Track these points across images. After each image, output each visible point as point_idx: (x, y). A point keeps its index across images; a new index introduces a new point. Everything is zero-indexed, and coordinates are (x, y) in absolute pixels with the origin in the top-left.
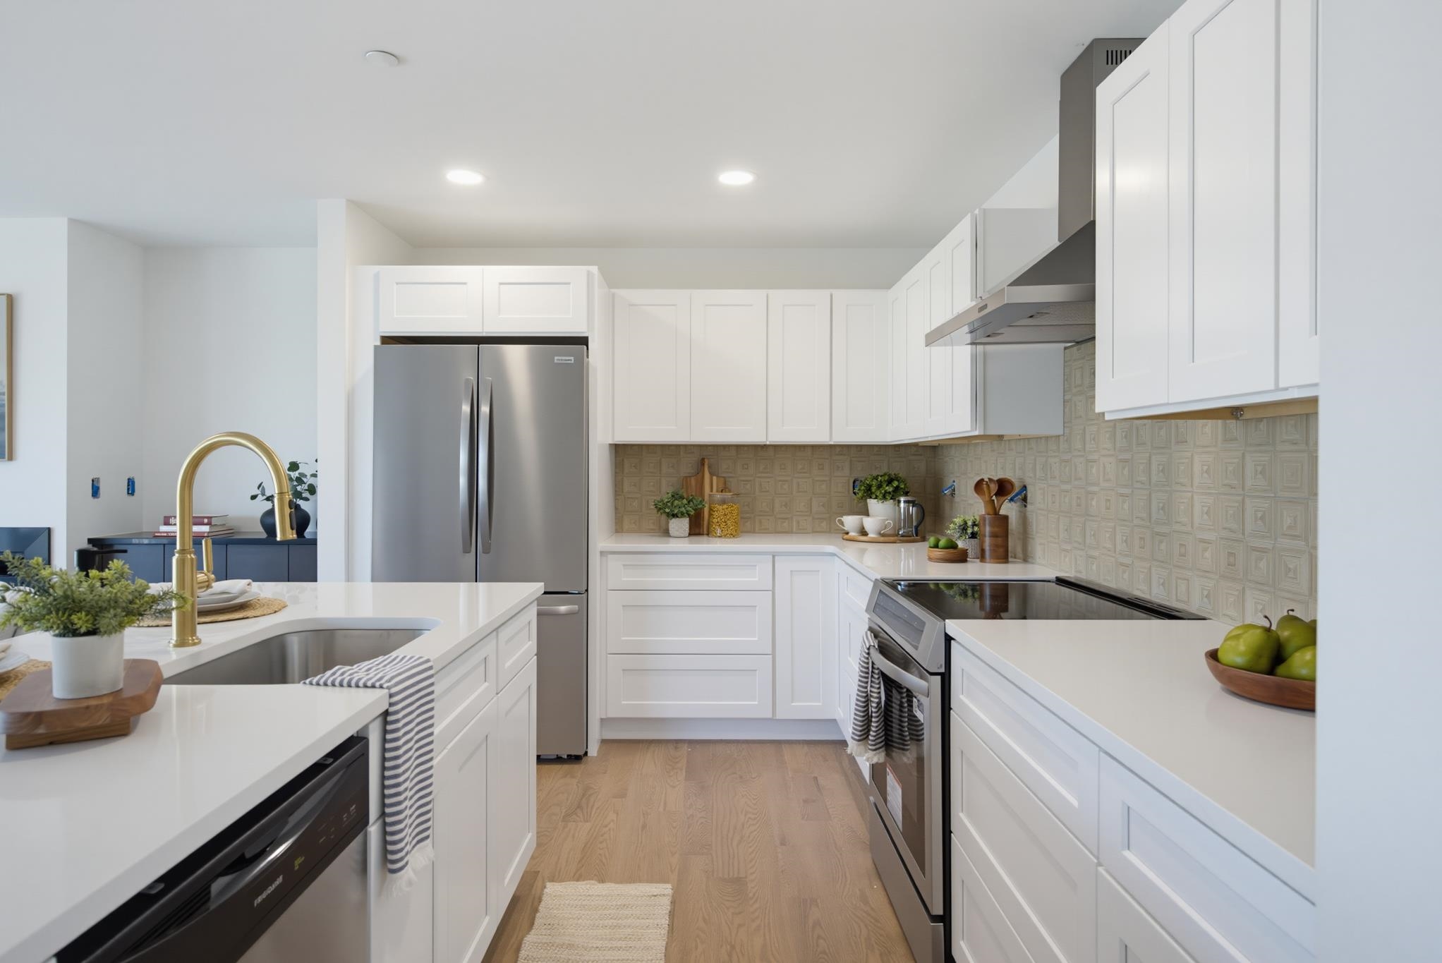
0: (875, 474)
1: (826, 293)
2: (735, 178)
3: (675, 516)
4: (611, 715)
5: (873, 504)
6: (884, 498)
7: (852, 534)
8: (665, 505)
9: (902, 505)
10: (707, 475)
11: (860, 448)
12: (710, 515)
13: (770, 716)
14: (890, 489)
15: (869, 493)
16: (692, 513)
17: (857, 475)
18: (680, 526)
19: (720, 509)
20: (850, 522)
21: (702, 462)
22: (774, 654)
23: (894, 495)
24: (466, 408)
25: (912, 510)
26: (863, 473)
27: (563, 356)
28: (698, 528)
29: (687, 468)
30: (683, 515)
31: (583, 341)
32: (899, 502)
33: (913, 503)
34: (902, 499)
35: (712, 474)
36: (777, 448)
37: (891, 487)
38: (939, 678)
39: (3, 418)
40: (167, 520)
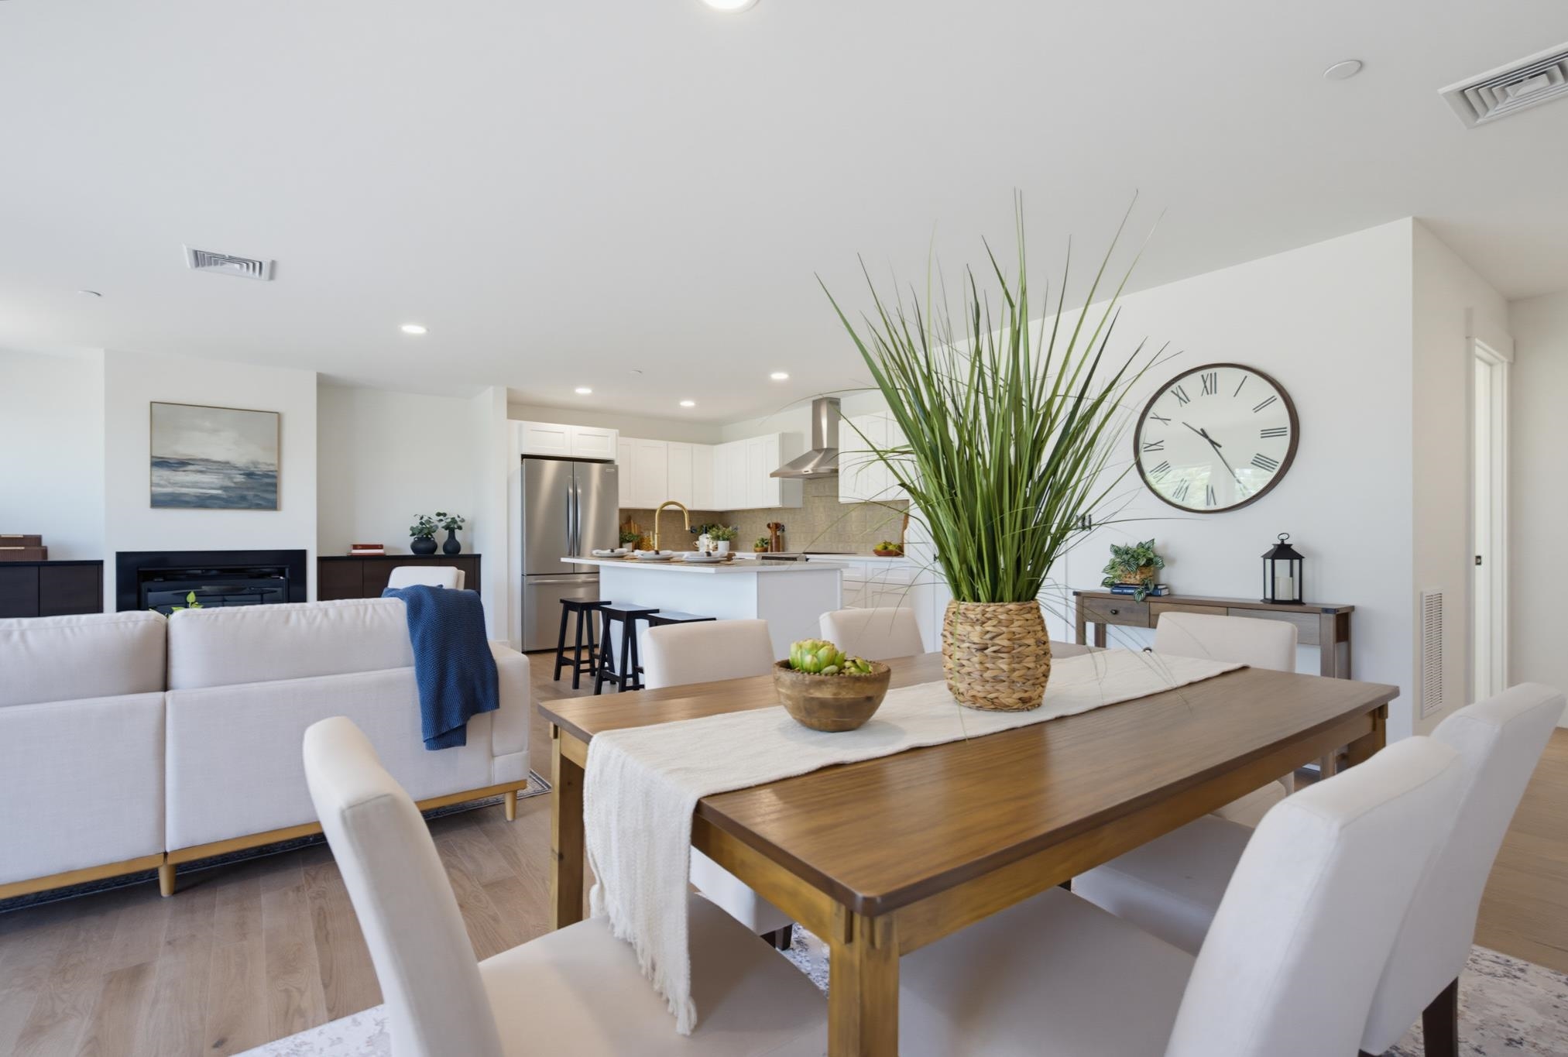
10: (633, 524)
16: (636, 539)
21: (630, 518)
24: (571, 490)
31: (612, 462)
39: (275, 485)
40: (355, 547)
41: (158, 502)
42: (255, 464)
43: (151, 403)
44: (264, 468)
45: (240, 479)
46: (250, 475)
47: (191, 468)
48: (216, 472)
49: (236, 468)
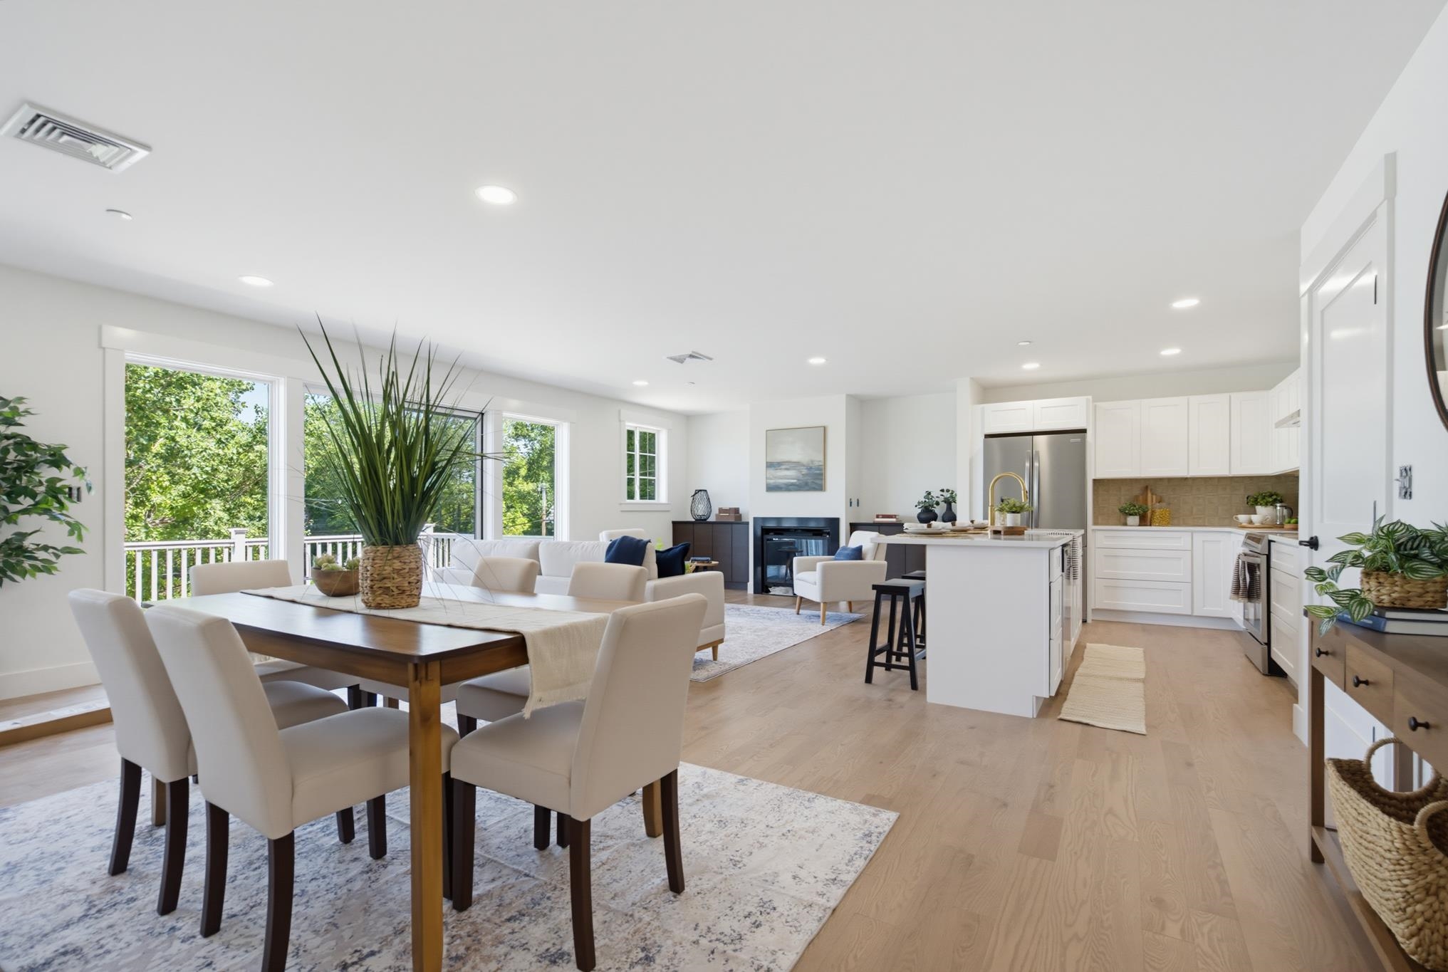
0: (1261, 492)
1: (1227, 395)
2: (1171, 352)
3: (1131, 515)
4: (1097, 607)
5: (1259, 508)
6: (1266, 504)
7: (1244, 524)
8: (1125, 509)
9: (1278, 508)
10: (1149, 495)
11: (1251, 478)
12: (1152, 514)
13: (1190, 613)
14: (1271, 500)
15: (1256, 502)
16: (1141, 512)
17: (1250, 493)
18: (1133, 520)
19: (1158, 512)
20: (1242, 518)
21: (1147, 487)
22: (1192, 582)
23: (1273, 503)
24: (1027, 465)
25: (1285, 511)
26: (1253, 492)
27: (1074, 439)
28: (1144, 521)
29: (1136, 491)
30: (1136, 514)
31: (1084, 431)
32: (1276, 506)
33: (1286, 507)
34: (1278, 505)
35: (1152, 494)
36: (1194, 479)
37: (1271, 499)
38: (1266, 556)
39: (821, 474)
40: (878, 517)
41: (770, 488)
42: (812, 462)
43: (767, 431)
44: (817, 464)
45: (805, 471)
46: (810, 468)
47: (783, 467)
48: (793, 468)
49: (804, 466)
